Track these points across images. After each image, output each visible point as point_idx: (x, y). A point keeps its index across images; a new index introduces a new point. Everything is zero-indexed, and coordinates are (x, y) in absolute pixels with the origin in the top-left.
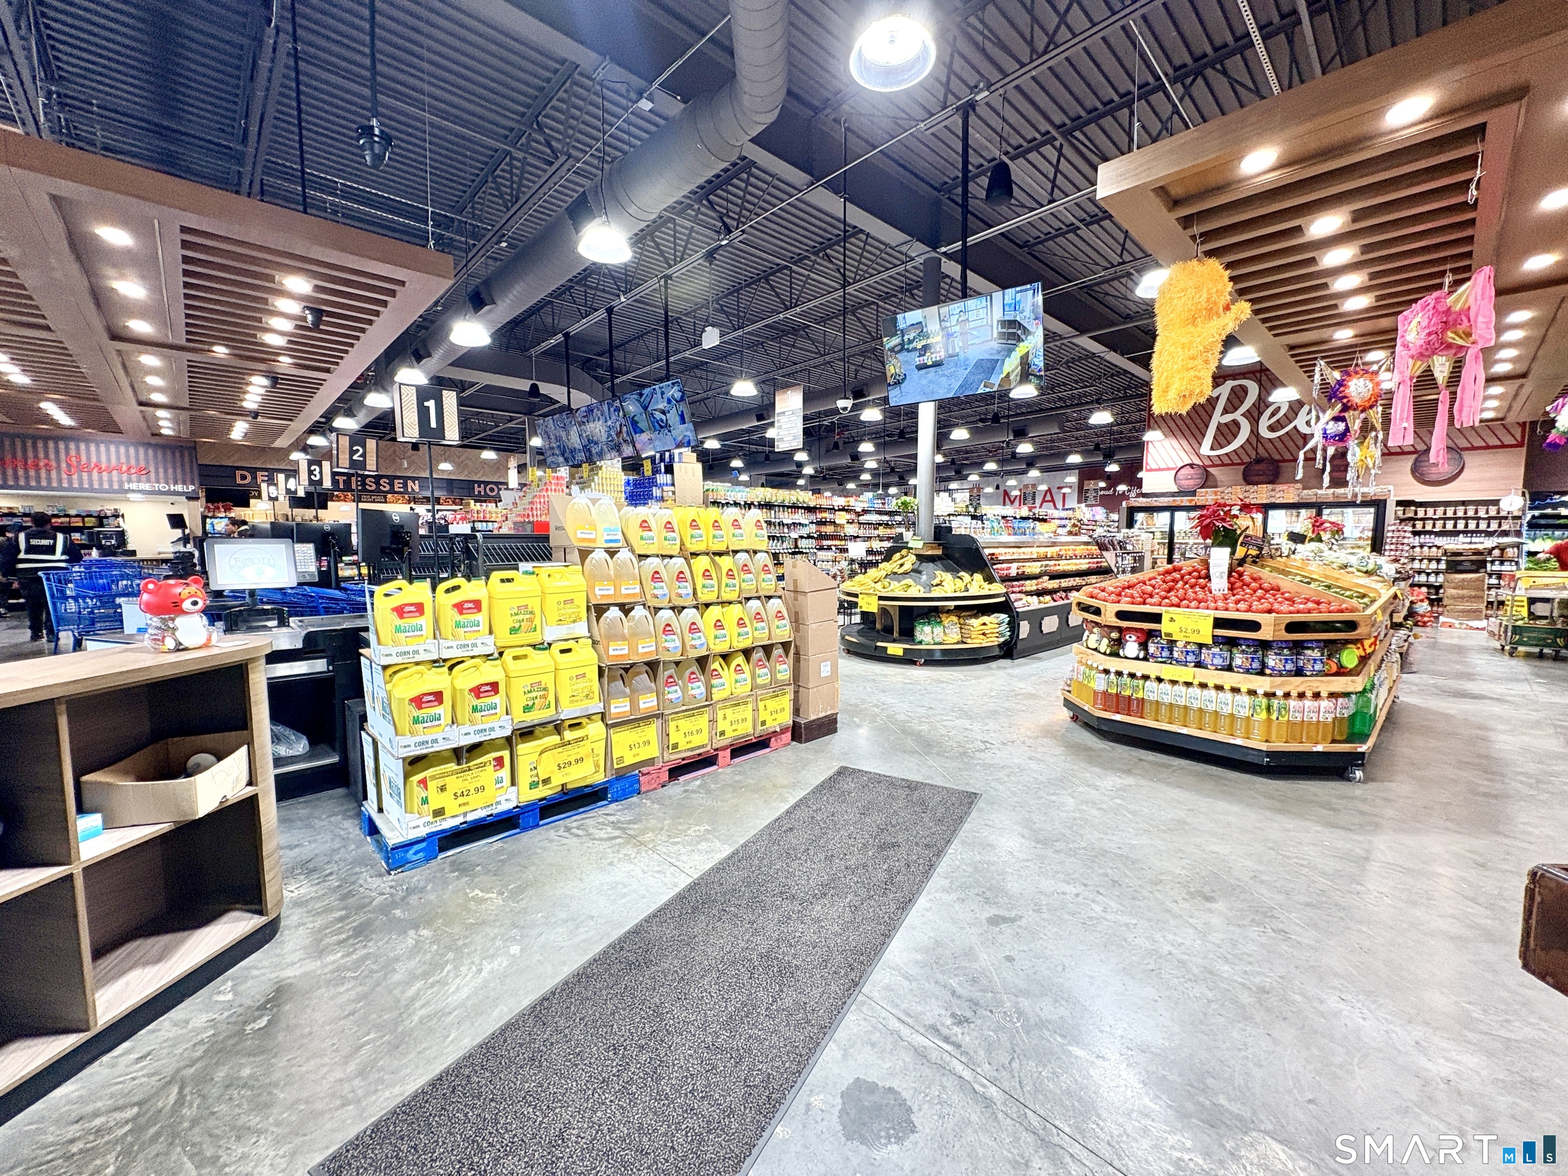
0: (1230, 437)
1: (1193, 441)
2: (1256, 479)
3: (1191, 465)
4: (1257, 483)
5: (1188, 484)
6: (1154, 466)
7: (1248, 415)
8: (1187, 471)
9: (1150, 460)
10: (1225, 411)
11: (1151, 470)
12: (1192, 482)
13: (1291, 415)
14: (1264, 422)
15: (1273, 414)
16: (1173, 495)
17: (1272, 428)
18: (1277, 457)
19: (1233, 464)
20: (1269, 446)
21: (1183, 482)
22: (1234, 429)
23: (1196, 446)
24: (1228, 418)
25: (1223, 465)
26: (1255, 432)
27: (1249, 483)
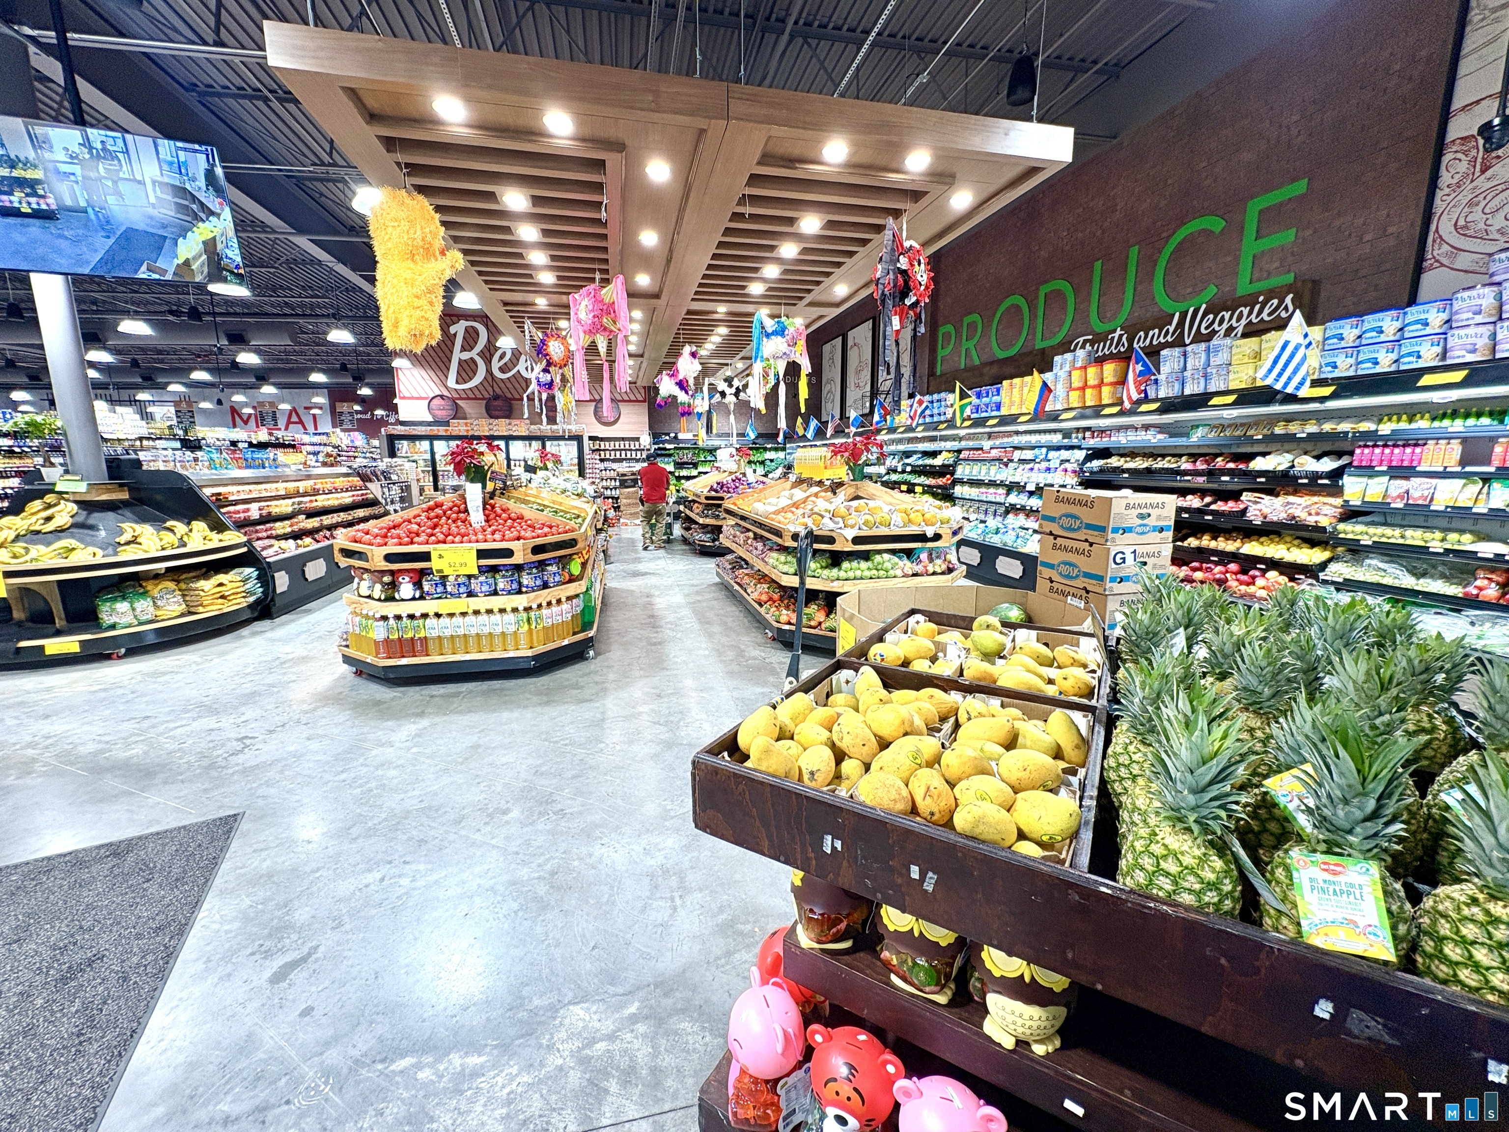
0: (471, 374)
1: (440, 373)
2: (497, 413)
3: (442, 396)
4: (497, 417)
5: (442, 414)
6: (407, 395)
7: (481, 354)
8: (437, 402)
9: (402, 388)
10: (463, 349)
11: (404, 398)
12: (444, 413)
13: (515, 361)
14: (496, 365)
15: (501, 358)
16: (429, 424)
17: (502, 370)
18: (509, 396)
19: (476, 399)
20: (502, 385)
21: (437, 412)
22: (472, 365)
23: (443, 378)
24: (466, 356)
25: (469, 398)
26: (489, 372)
27: (491, 417)
